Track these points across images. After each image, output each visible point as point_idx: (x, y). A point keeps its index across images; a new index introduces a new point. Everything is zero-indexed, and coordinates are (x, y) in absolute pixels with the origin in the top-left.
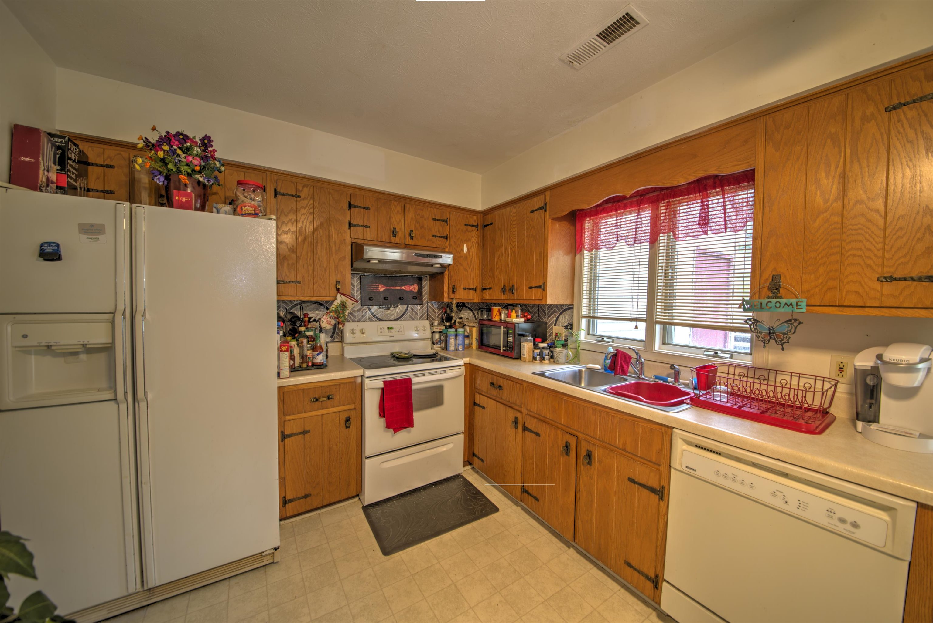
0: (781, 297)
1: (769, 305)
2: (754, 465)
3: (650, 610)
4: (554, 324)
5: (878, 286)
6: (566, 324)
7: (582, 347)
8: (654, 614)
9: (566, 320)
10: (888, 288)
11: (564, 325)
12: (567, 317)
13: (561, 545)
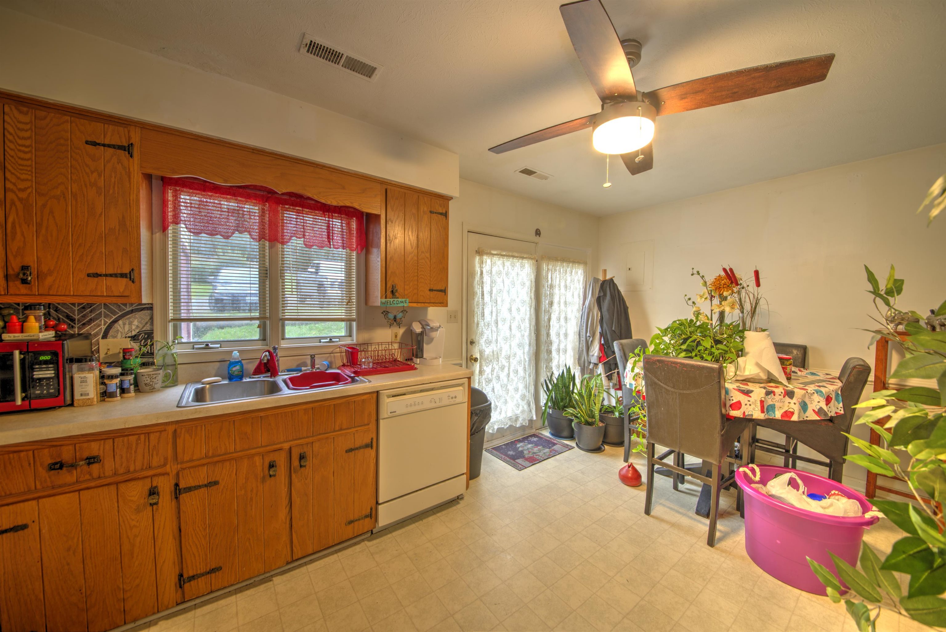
0: (398, 298)
1: (394, 302)
2: (422, 391)
3: (363, 544)
4: (101, 336)
5: (429, 293)
6: (134, 333)
7: (179, 361)
8: (366, 542)
9: (134, 327)
10: (432, 294)
11: (130, 335)
12: (136, 323)
13: (262, 587)
